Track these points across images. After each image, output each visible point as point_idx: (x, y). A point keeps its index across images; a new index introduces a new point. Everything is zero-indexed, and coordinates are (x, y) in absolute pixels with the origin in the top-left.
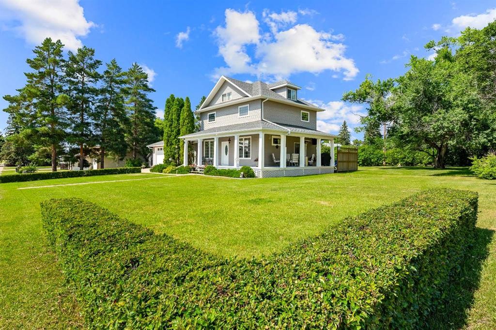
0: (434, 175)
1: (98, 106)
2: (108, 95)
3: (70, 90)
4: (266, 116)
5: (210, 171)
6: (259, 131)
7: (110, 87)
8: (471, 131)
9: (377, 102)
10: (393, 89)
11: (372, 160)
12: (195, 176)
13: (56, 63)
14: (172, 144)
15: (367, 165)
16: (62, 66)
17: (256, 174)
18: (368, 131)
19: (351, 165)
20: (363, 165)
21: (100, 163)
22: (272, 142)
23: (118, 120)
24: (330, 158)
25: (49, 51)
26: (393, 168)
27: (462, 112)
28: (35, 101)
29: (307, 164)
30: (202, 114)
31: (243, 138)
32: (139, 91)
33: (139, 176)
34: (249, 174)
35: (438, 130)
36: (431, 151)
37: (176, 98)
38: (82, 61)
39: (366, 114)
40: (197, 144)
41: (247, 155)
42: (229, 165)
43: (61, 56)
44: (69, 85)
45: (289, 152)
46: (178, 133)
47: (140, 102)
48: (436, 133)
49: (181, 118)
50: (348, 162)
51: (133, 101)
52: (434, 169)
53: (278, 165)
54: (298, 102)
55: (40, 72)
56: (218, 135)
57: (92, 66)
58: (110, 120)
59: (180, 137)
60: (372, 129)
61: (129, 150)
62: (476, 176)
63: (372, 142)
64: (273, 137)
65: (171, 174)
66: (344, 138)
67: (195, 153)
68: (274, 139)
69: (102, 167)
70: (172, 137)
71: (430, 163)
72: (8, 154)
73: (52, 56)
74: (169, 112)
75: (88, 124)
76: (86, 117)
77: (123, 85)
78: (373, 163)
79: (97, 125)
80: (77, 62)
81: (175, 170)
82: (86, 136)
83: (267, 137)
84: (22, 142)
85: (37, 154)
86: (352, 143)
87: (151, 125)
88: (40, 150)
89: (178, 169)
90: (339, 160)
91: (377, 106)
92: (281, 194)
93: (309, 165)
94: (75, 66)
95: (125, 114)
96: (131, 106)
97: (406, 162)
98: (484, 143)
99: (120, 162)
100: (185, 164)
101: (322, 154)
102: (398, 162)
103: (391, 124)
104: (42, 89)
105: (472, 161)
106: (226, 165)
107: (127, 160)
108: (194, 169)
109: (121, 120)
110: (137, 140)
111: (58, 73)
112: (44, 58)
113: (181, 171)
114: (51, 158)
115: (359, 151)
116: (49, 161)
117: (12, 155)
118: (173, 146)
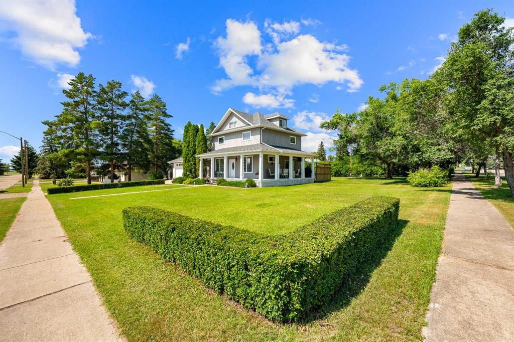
0: (384, 184)
1: (126, 130)
2: (133, 121)
3: (102, 117)
4: (264, 140)
5: (221, 182)
6: (258, 152)
7: (135, 114)
8: (408, 153)
9: (345, 129)
10: (356, 121)
11: (342, 172)
12: (209, 186)
13: (88, 93)
14: (189, 161)
15: (338, 176)
16: (94, 96)
17: (257, 185)
18: (339, 150)
19: (327, 177)
20: (335, 176)
21: (128, 176)
22: (269, 160)
23: (142, 141)
24: (311, 172)
25: (82, 84)
26: (357, 179)
27: (402, 139)
28: (71, 125)
29: (294, 176)
30: (213, 137)
31: (247, 157)
32: (159, 117)
33: (163, 187)
34: (253, 185)
35: (386, 152)
36: (383, 166)
37: (192, 125)
38: (111, 92)
39: (337, 138)
40: (210, 161)
41: (249, 170)
42: (236, 177)
43: (93, 87)
44: (100, 112)
45: (281, 167)
46: (195, 152)
47: (160, 125)
48: (385, 153)
49: (197, 140)
50: (324, 174)
51: (154, 125)
52: (385, 179)
53: (273, 177)
54: (288, 129)
55: (74, 102)
56: (227, 154)
57: (119, 96)
58: (136, 141)
59: (196, 156)
60: (342, 149)
61: (151, 165)
62: (411, 184)
63: (341, 158)
64: (269, 156)
65: (190, 185)
66: (321, 155)
67: (208, 168)
68: (270, 158)
69: (130, 179)
70: (190, 156)
71: (383, 174)
72: (44, 169)
73: (86, 88)
74: (187, 135)
75: (117, 144)
76: (115, 139)
77: (146, 112)
78: (342, 174)
79: (124, 145)
80: (106, 93)
81: (193, 182)
82: (116, 154)
83: (265, 156)
84: (60, 160)
85: (73, 169)
86: (327, 158)
87: (169, 145)
88: (76, 166)
89: (195, 181)
90: (318, 173)
91: (345, 133)
92: (278, 200)
93: (296, 177)
94: (105, 96)
95: (148, 135)
96: (152, 129)
97: (366, 174)
98: (416, 161)
99: (144, 175)
100: (201, 177)
101: (305, 169)
102: (360, 174)
103: (355, 145)
104: (77, 115)
105: (409, 174)
106: (233, 177)
107: (150, 173)
108: (209, 181)
109: (145, 141)
110: (158, 158)
111: (90, 102)
112: (78, 89)
113: (198, 183)
114: (85, 172)
115: (332, 165)
116: (84, 175)
117: (48, 169)
118: (190, 163)
